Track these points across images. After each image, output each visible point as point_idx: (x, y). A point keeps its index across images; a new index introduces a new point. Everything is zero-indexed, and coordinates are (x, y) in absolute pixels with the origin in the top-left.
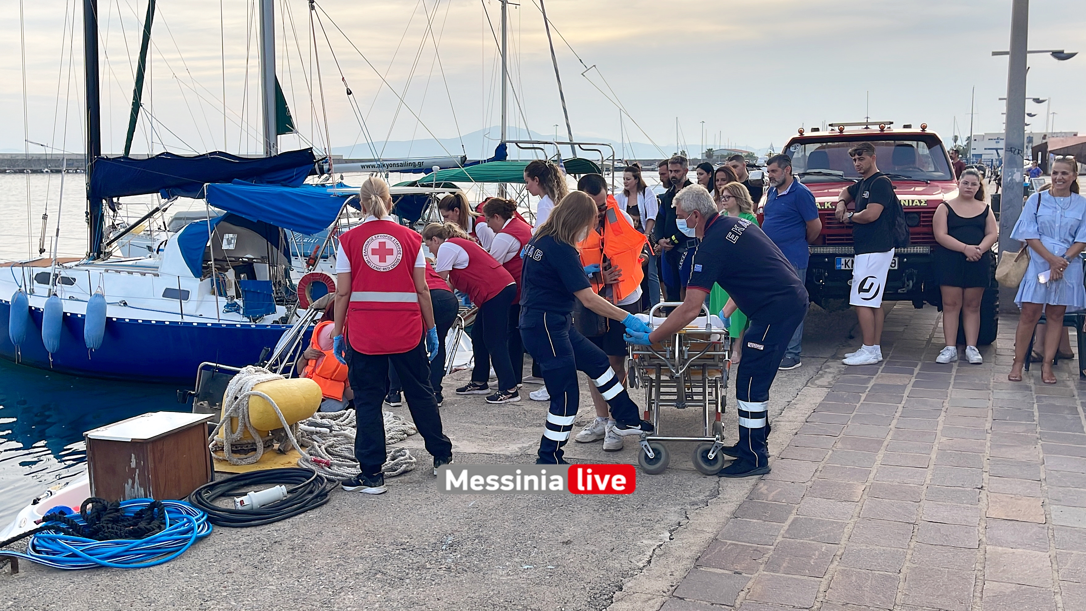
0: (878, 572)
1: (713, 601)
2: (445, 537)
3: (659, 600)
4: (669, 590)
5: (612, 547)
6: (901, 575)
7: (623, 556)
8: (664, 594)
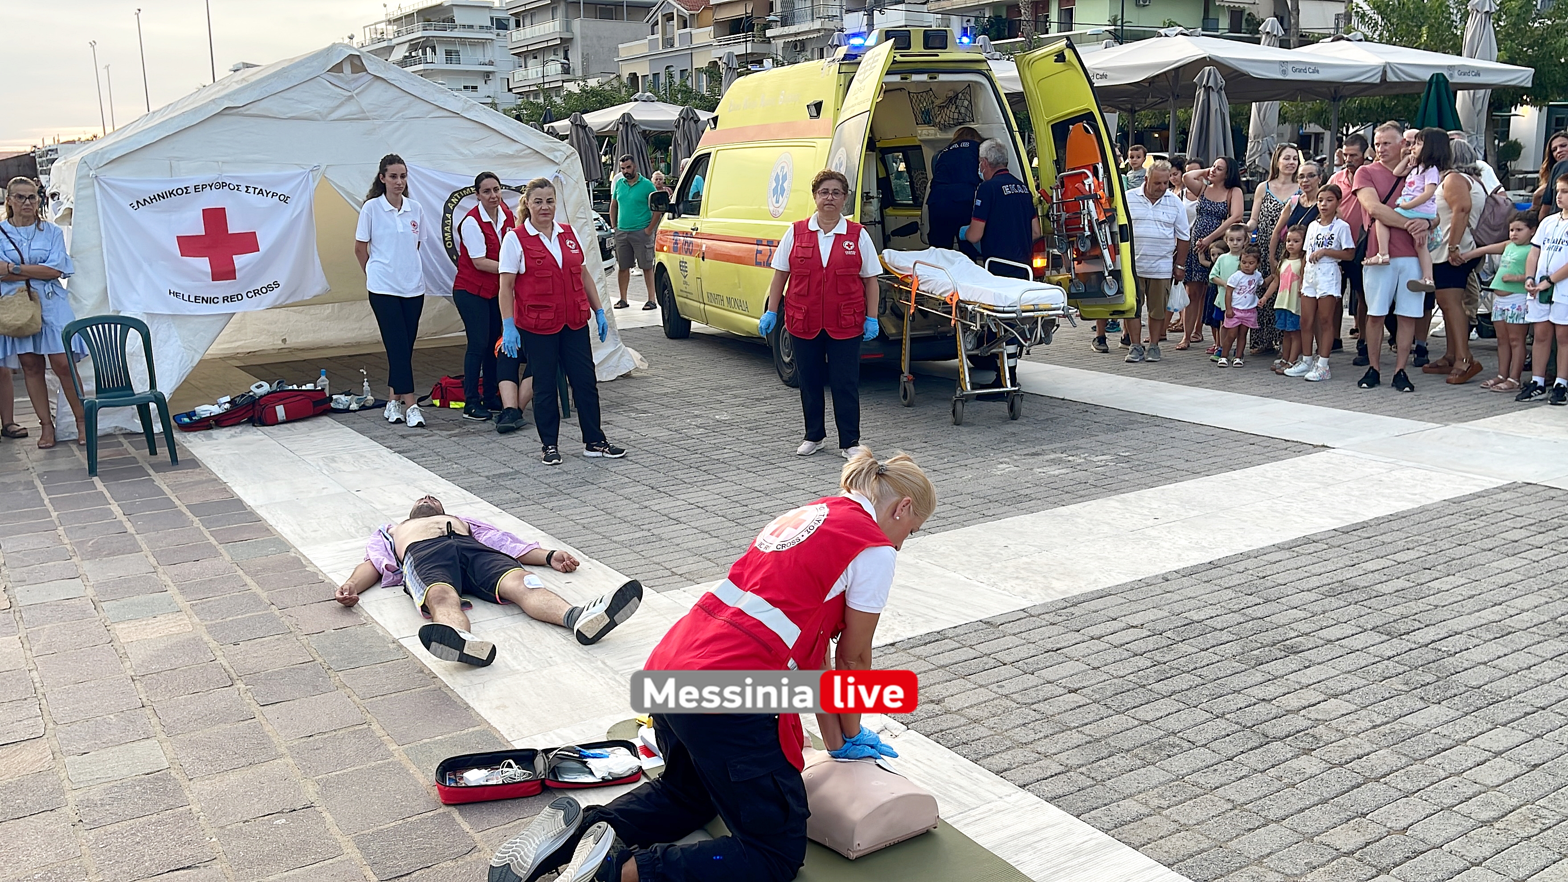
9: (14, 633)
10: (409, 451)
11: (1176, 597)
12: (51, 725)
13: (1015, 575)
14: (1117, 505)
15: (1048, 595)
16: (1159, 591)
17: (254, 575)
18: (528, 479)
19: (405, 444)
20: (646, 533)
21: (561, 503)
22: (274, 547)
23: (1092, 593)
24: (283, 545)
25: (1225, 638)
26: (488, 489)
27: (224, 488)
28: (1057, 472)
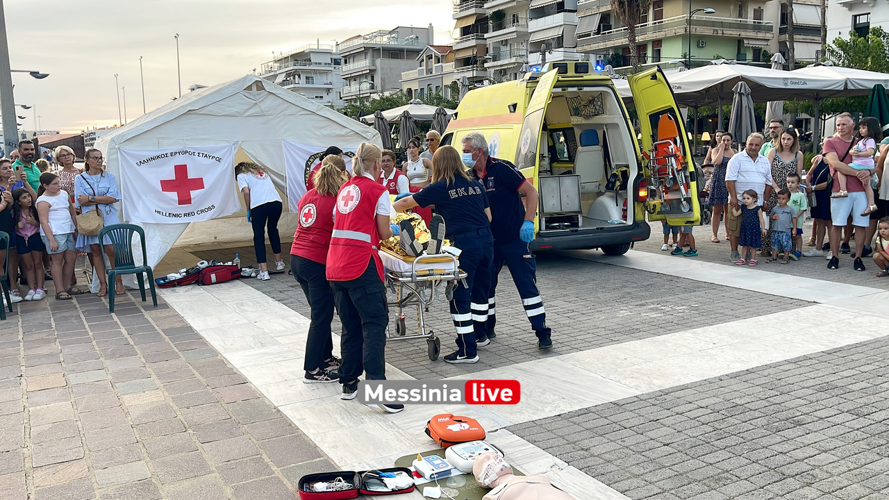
9: (68, 400)
10: (284, 300)
11: (727, 390)
12: (87, 452)
13: (631, 376)
14: (691, 335)
15: (651, 388)
16: (717, 387)
17: (197, 369)
19: (281, 296)
20: (416, 348)
22: (209, 353)
23: (677, 387)
24: (214, 352)
25: (757, 415)
27: (182, 320)
28: (655, 316)
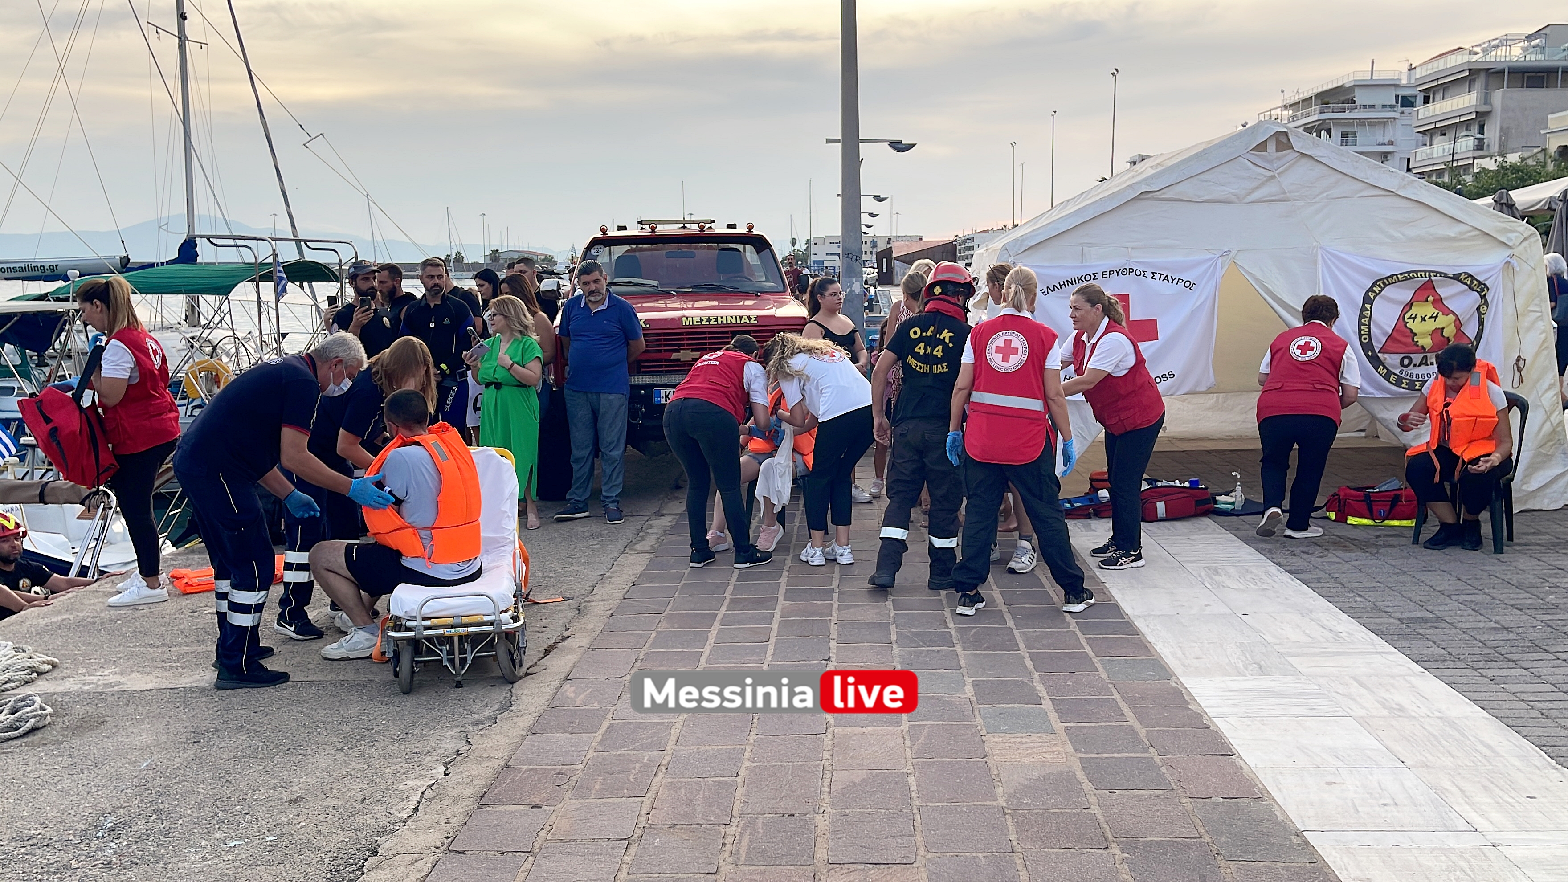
0: (712, 779)
1: (504, 850)
2: (101, 818)
3: (430, 860)
4: (443, 844)
5: (363, 797)
6: (739, 779)
7: (379, 807)
8: (437, 851)
10: (1301, 572)
17: (1131, 702)
18: (1454, 631)
19: (1297, 562)
21: (1505, 672)
22: (1153, 670)
24: (1162, 670)
26: (1402, 636)
